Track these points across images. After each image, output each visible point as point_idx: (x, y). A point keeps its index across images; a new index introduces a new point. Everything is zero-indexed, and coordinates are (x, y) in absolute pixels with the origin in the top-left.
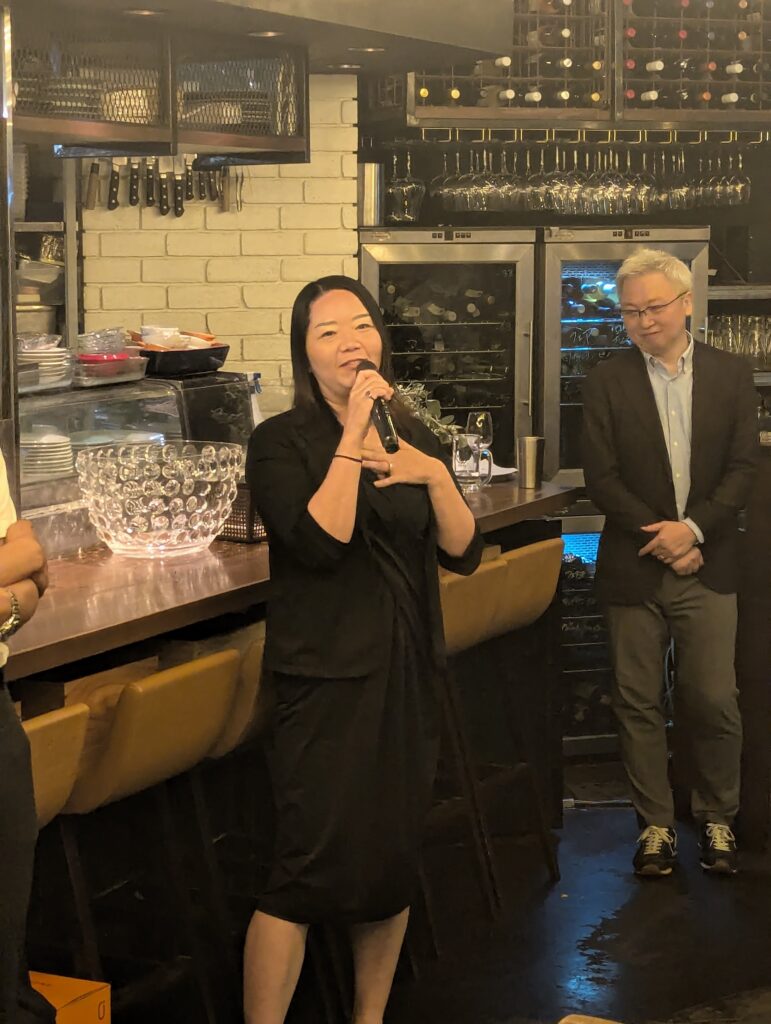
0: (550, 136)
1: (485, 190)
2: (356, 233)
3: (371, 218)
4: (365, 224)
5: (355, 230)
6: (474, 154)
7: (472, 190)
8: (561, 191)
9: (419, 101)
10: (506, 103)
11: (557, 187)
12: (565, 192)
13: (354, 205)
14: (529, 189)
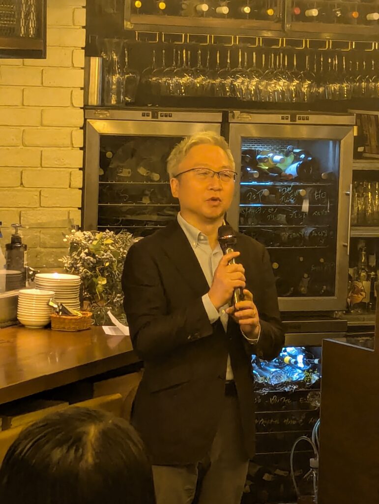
0: (235, 41)
1: (183, 81)
2: (82, 110)
3: (94, 100)
4: (90, 104)
5: (81, 108)
6: (177, 52)
7: (174, 80)
8: (243, 83)
9: (134, 10)
10: (202, 14)
11: (240, 81)
12: (246, 84)
13: (82, 89)
14: (218, 80)
